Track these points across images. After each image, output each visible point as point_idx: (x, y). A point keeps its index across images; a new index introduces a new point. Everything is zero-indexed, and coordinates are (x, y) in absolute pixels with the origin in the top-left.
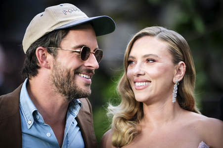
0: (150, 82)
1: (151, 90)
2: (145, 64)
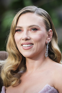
0: (33, 44)
1: (34, 50)
2: (29, 32)
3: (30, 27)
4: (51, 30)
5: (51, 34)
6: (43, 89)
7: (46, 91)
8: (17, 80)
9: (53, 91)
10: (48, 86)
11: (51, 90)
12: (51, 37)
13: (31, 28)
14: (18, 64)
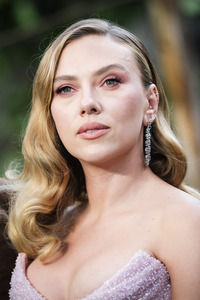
2: (98, 89)
3: (100, 72)
4: (153, 85)
5: (155, 97)
6: (128, 265)
7: (136, 271)
8: (57, 241)
9: (157, 271)
10: (144, 257)
11: (150, 268)
12: (156, 107)
13: (102, 76)
14: (56, 194)
